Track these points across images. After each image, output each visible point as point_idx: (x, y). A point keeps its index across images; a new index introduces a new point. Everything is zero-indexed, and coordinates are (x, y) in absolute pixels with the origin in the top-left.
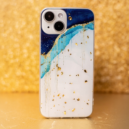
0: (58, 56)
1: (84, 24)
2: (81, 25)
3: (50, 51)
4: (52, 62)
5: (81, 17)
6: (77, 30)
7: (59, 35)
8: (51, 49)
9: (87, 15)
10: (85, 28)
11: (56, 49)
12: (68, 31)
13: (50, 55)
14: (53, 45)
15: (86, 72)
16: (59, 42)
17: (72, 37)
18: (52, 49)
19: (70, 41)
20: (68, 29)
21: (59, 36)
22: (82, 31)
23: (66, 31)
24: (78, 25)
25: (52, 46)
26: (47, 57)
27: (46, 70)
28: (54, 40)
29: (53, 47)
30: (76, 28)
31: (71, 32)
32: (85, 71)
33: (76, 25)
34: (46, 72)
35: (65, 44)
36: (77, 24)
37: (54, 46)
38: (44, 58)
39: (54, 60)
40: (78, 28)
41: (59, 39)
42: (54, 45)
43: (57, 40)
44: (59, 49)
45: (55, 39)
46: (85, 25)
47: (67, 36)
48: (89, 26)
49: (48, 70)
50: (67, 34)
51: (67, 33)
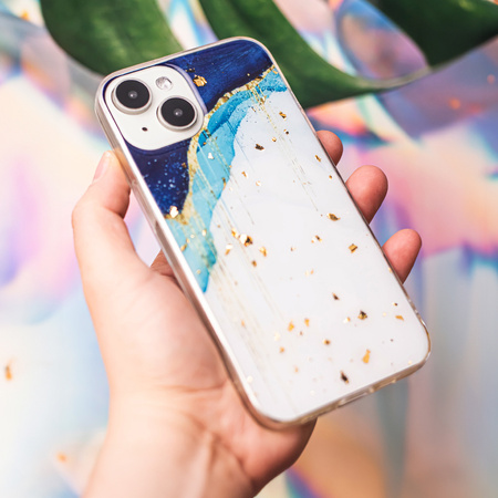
0: (219, 202)
1: (250, 84)
2: (244, 88)
3: (189, 199)
4: (213, 228)
5: (230, 68)
6: (238, 107)
7: (190, 139)
8: (187, 188)
9: (246, 55)
10: (259, 92)
11: (203, 183)
12: (211, 118)
13: (193, 210)
14: (187, 175)
15: (337, 219)
16: (201, 160)
17: (234, 131)
18: (191, 190)
19: (235, 144)
20: (211, 114)
21: (194, 145)
22: (257, 106)
23: (207, 120)
24: (234, 92)
25: (186, 181)
26: (187, 220)
27: (205, 261)
28: (184, 158)
29: (191, 183)
30: (231, 103)
31: (225, 119)
33: (228, 94)
34: (208, 266)
35: (224, 160)
36: (230, 90)
37: (191, 178)
38: (181, 226)
39: (216, 219)
40: (237, 102)
41: (198, 150)
42: (189, 171)
43: (192, 155)
44: (215, 182)
45: (186, 155)
46: (253, 84)
47: (215, 134)
48: (267, 84)
49: (211, 259)
50: (214, 130)
51: (215, 126)
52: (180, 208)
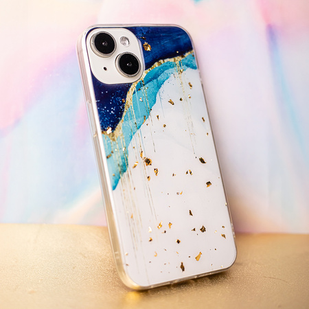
0: (138, 132)
1: (176, 58)
2: (172, 60)
3: (120, 124)
4: (130, 148)
5: (168, 44)
6: (166, 71)
7: (131, 84)
8: (121, 117)
9: (179, 39)
10: (180, 65)
11: (131, 116)
12: (148, 74)
13: (121, 132)
14: (123, 108)
15: (204, 162)
16: (134, 100)
17: (159, 87)
18: (123, 118)
19: (158, 95)
20: (148, 71)
21: (133, 88)
22: (176, 74)
23: (145, 74)
24: (166, 61)
25: (122, 112)
26: (116, 139)
27: (119, 169)
28: (125, 97)
29: (124, 114)
30: (162, 67)
31: (156, 77)
32: (202, 161)
33: (162, 61)
34: (120, 172)
35: (148, 104)
36: (163, 59)
37: (125, 110)
38: (111, 141)
39: (133, 142)
40: (166, 68)
41: (134, 93)
42: (126, 107)
43: (130, 95)
44: (139, 117)
45: (126, 94)
46: (179, 59)
47: (147, 85)
48: (186, 61)
49: (124, 168)
50: (148, 82)
51: (149, 80)
52: (113, 129)
